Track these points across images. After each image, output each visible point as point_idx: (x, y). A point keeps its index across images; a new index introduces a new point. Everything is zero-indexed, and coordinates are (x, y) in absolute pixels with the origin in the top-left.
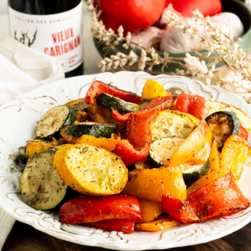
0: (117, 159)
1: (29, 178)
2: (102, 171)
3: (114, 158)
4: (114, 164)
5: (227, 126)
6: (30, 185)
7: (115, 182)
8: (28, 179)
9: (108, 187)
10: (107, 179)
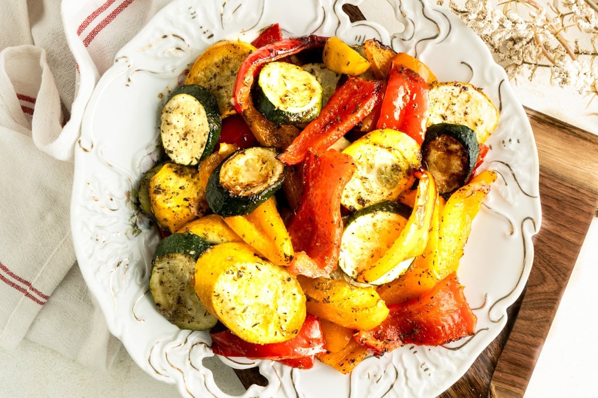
0: (289, 280)
1: (162, 283)
2: (268, 306)
3: (285, 279)
4: (285, 289)
5: (459, 162)
6: (164, 293)
7: (288, 322)
8: (161, 285)
9: (278, 333)
10: (275, 317)
